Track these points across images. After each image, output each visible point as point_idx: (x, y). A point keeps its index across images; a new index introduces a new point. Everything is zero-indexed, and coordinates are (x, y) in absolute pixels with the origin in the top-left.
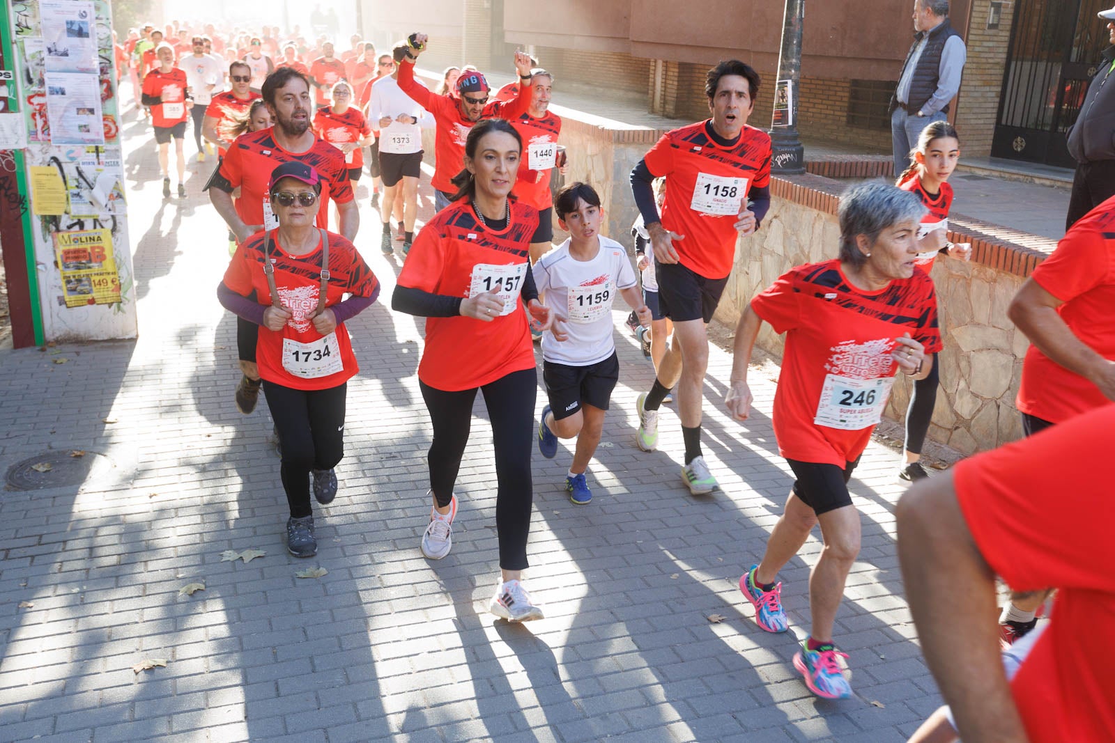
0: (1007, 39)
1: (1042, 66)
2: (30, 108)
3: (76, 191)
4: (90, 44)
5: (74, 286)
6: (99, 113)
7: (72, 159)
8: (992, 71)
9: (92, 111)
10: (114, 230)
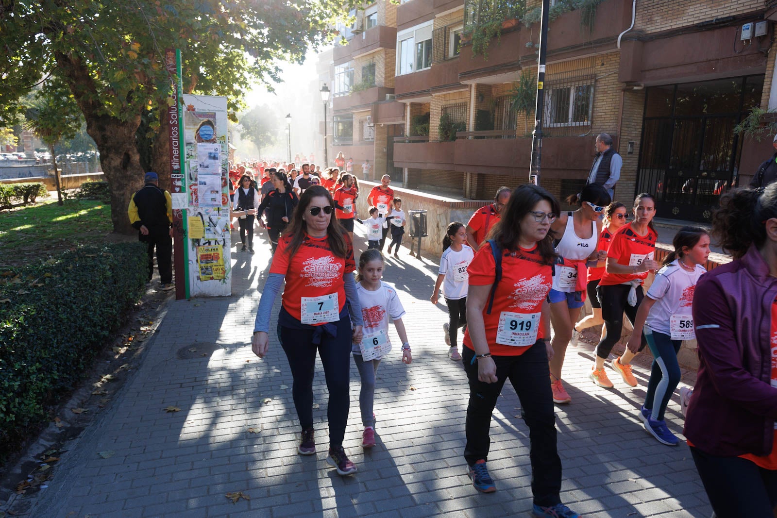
0: (637, 159)
1: (655, 171)
2: (191, 191)
3: (208, 228)
4: (219, 162)
5: (205, 271)
6: (220, 193)
7: (207, 213)
8: (631, 174)
9: (217, 192)
10: (224, 245)
